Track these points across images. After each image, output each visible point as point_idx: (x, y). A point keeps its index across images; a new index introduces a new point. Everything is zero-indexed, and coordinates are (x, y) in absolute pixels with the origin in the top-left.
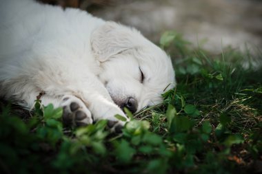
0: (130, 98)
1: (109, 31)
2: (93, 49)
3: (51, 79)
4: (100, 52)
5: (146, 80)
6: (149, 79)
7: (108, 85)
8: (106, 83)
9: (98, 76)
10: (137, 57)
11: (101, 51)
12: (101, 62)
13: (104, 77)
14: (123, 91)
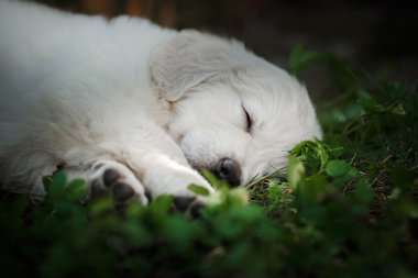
0: (224, 159)
1: (185, 46)
2: (153, 79)
3: (70, 135)
4: (168, 84)
5: (255, 127)
6: (262, 124)
7: (185, 140)
8: (180, 138)
9: (167, 128)
10: (237, 86)
11: (170, 82)
12: (171, 103)
13: (177, 127)
14: (211, 147)
